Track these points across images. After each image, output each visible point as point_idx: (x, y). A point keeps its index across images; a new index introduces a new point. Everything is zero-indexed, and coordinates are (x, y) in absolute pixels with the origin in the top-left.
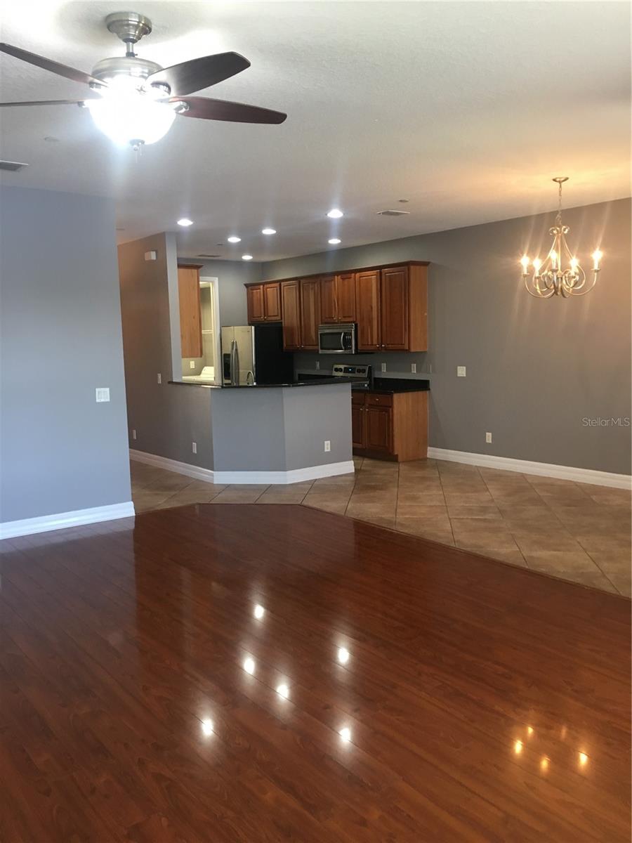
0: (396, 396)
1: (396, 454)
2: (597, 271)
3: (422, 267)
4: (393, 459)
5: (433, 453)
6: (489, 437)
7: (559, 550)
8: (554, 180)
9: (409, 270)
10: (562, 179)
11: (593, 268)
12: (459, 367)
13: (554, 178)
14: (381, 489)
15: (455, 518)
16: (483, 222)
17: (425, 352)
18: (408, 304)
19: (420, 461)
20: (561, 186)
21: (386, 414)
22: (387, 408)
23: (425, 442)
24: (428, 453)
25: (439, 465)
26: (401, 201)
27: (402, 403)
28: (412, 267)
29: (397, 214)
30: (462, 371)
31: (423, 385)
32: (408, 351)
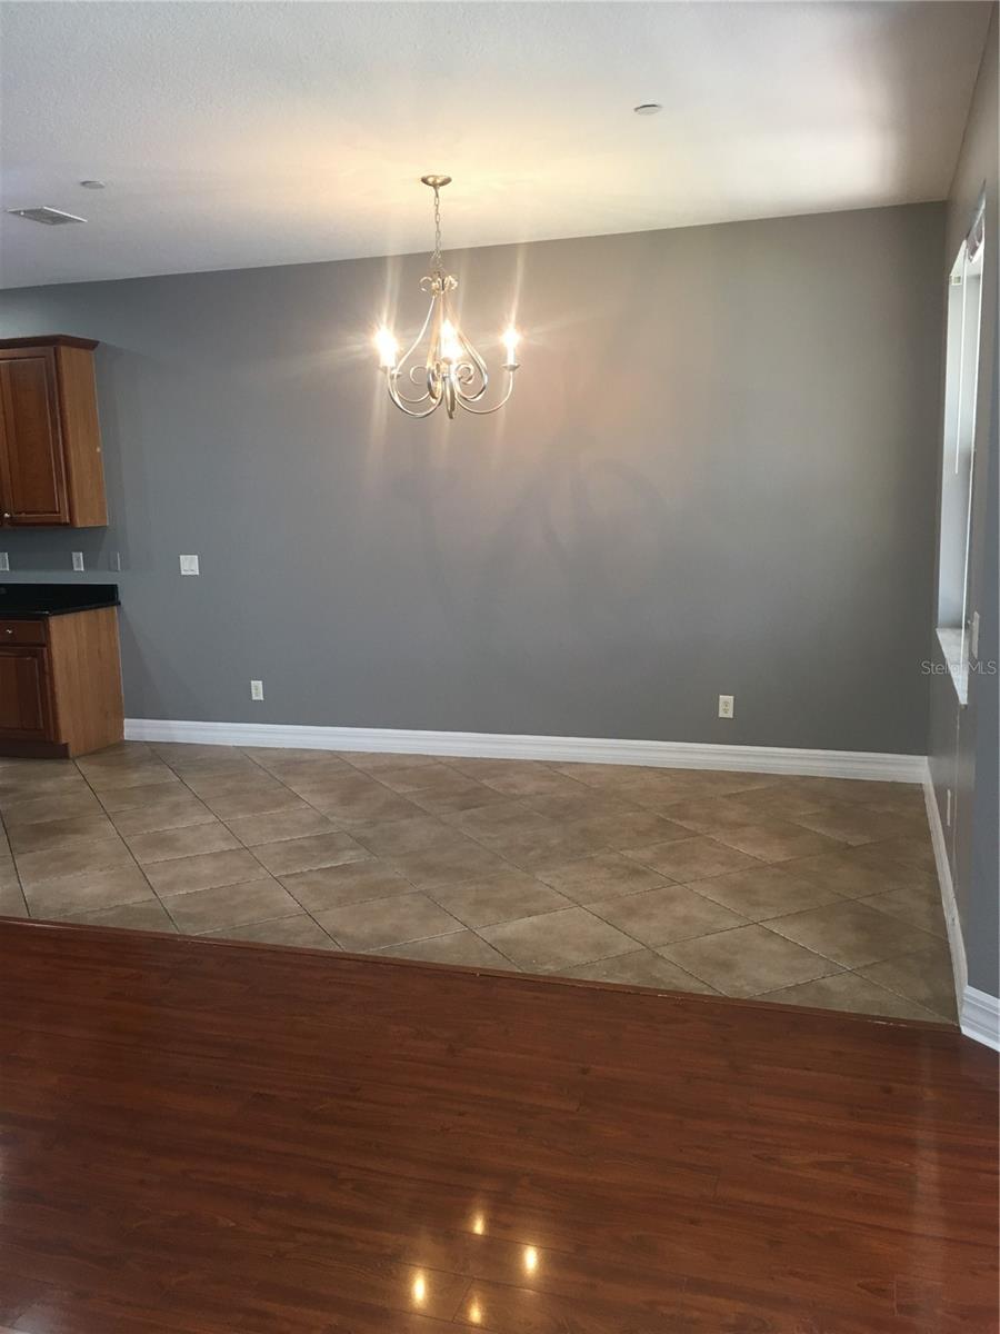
0: (54, 622)
1: (64, 742)
2: (514, 368)
3: (83, 352)
4: (59, 753)
5: (136, 729)
6: (257, 690)
7: (536, 913)
8: (425, 181)
9: (56, 353)
10: (438, 181)
11: (505, 362)
12: (182, 557)
13: (425, 175)
14: (76, 831)
15: (287, 876)
16: (272, 261)
17: (103, 529)
18: (60, 423)
19: (112, 750)
20: (437, 196)
21: (36, 661)
22: (37, 651)
23: (116, 712)
24: (126, 730)
25: (159, 753)
26: (84, 183)
27: (67, 634)
28: (63, 349)
29: (63, 220)
30: (190, 565)
31: (105, 596)
32: (70, 525)
